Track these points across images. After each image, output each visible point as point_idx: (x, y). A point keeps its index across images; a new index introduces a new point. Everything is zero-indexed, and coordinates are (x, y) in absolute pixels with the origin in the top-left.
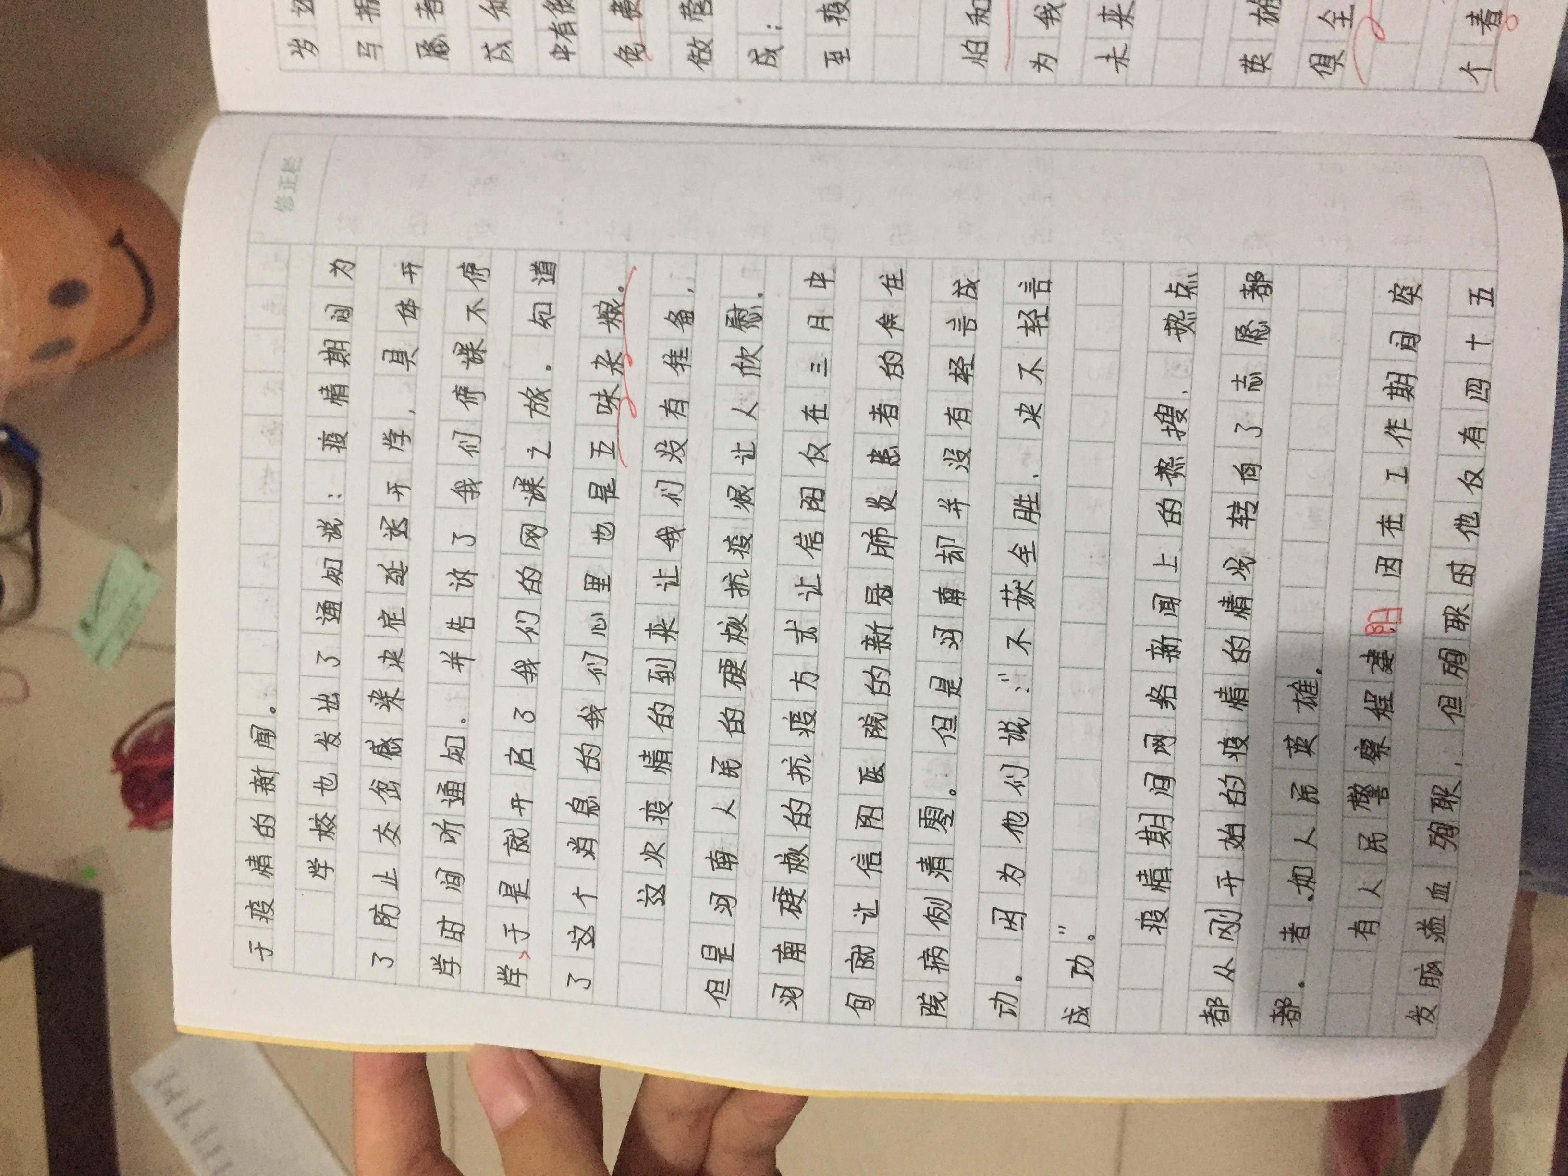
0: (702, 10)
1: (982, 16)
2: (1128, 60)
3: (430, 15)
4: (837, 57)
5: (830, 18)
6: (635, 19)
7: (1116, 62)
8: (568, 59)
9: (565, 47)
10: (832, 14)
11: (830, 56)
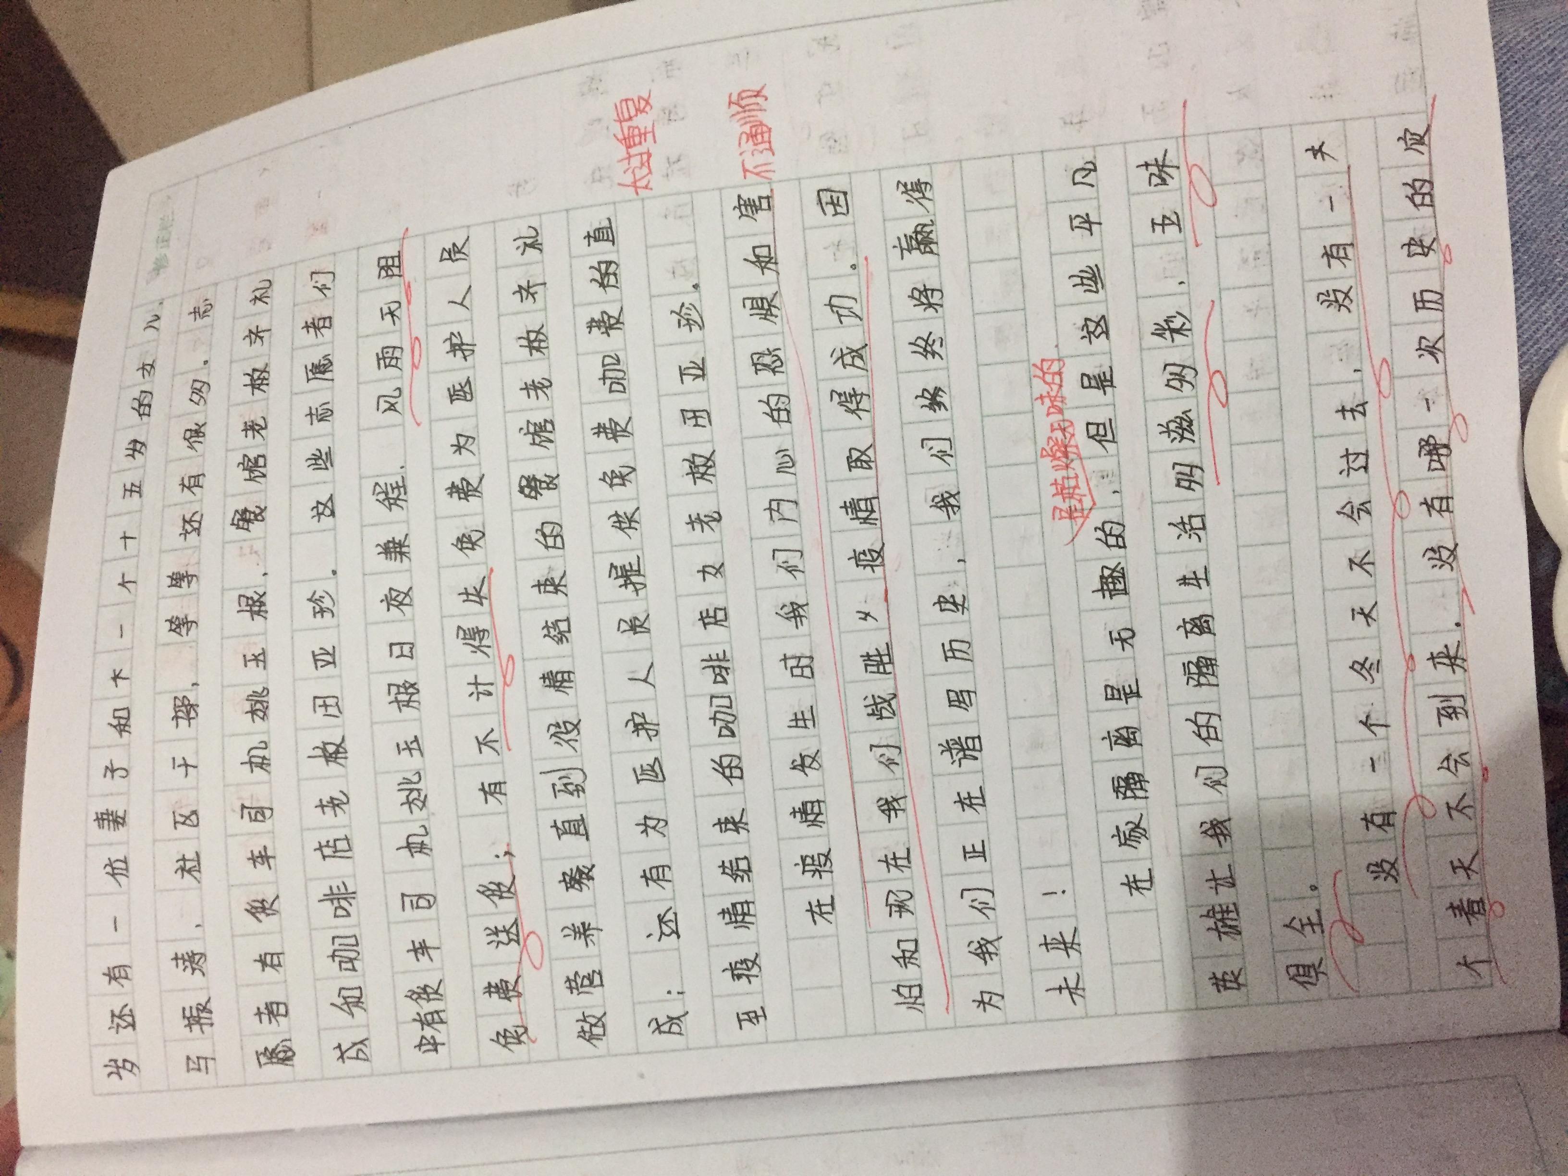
0: (591, 983)
1: (911, 958)
2: (1084, 989)
3: (273, 1020)
4: (753, 1017)
5: (739, 977)
6: (515, 1000)
7: (1071, 994)
8: (436, 1050)
9: (433, 1037)
10: (740, 972)
11: (742, 1017)
